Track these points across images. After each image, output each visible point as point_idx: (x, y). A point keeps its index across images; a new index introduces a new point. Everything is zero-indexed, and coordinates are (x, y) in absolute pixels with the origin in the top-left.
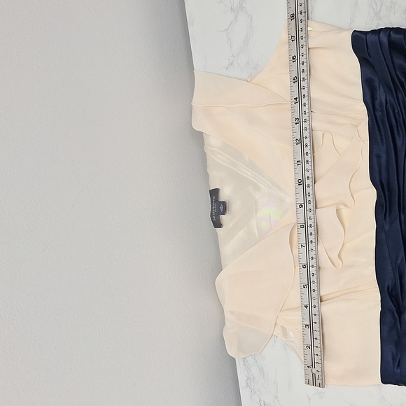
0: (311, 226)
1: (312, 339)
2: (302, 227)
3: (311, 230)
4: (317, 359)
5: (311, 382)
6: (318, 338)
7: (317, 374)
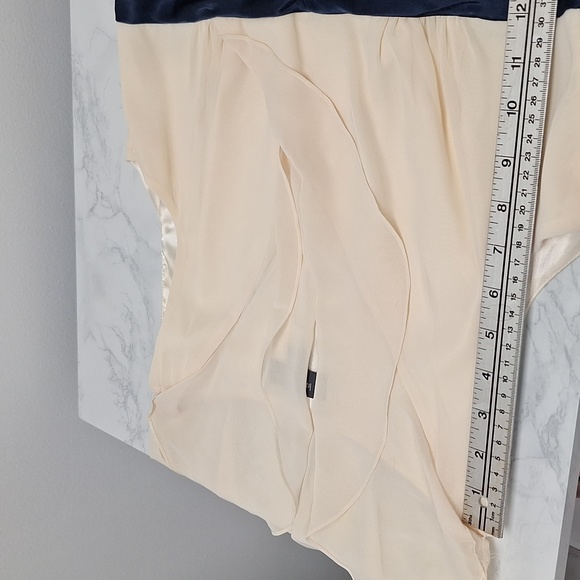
0: (522, 211)
1: (491, 441)
2: (501, 208)
3: (520, 219)
4: (495, 481)
5: (475, 521)
6: (504, 441)
7: (491, 510)
